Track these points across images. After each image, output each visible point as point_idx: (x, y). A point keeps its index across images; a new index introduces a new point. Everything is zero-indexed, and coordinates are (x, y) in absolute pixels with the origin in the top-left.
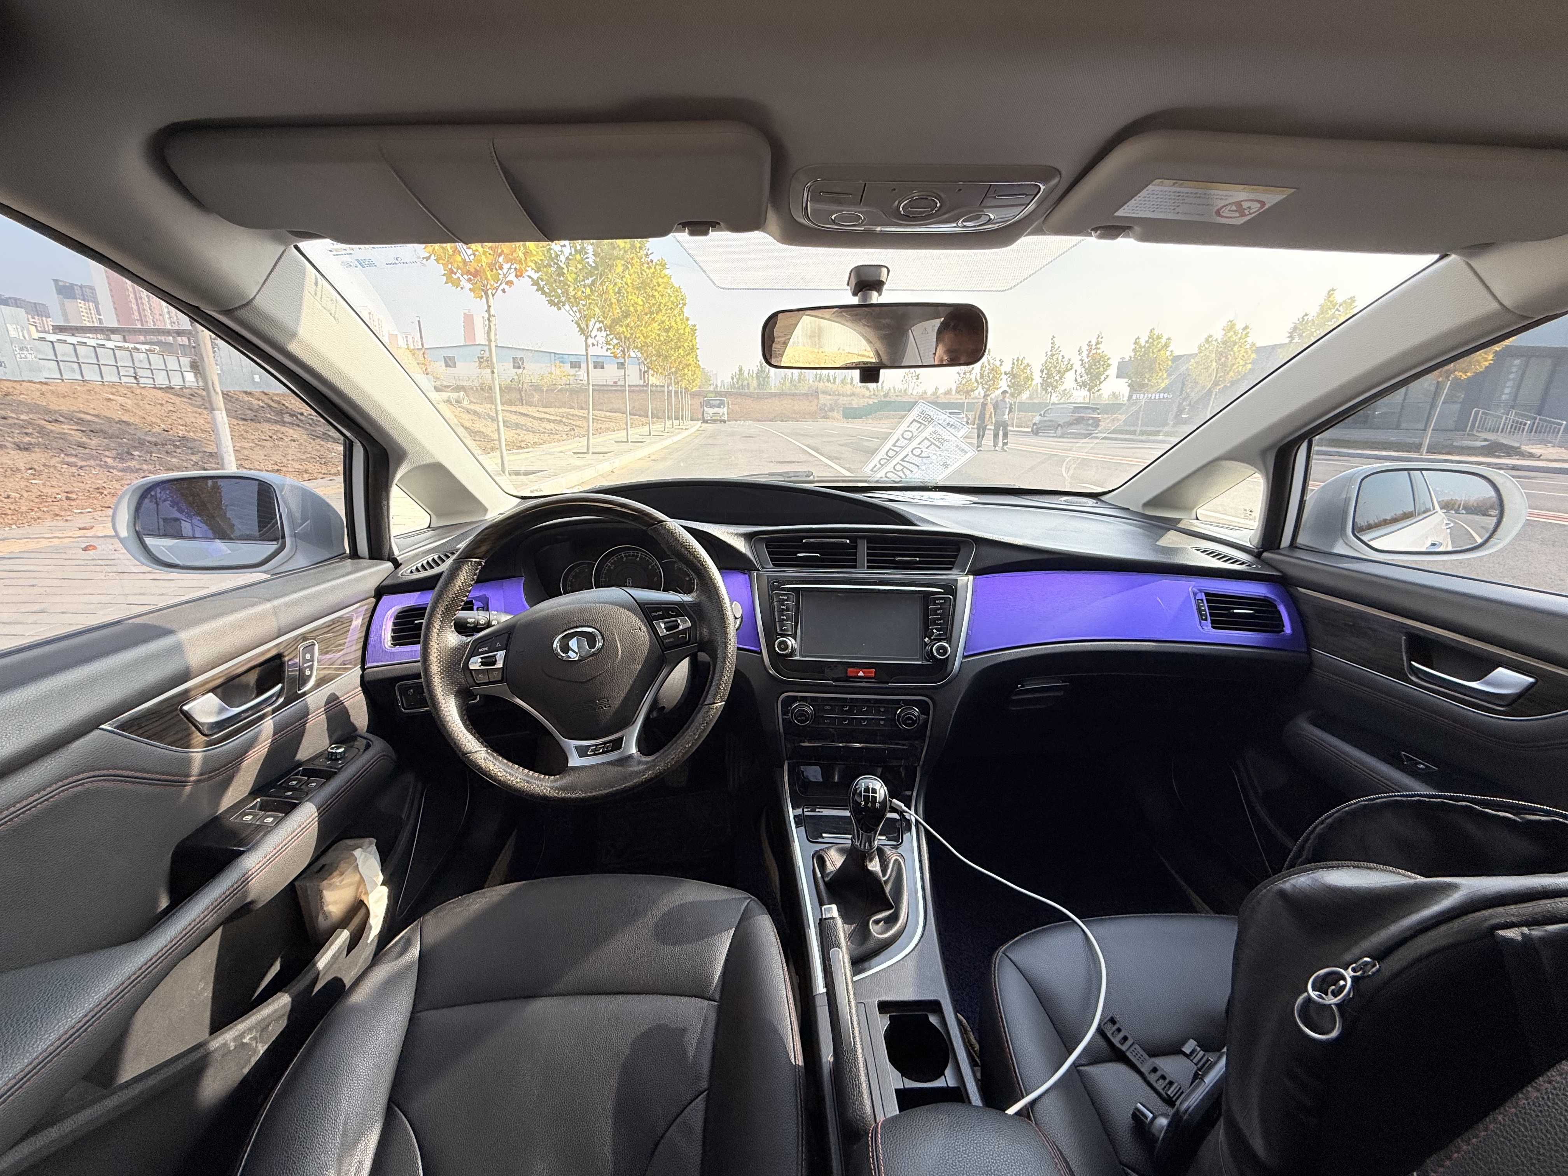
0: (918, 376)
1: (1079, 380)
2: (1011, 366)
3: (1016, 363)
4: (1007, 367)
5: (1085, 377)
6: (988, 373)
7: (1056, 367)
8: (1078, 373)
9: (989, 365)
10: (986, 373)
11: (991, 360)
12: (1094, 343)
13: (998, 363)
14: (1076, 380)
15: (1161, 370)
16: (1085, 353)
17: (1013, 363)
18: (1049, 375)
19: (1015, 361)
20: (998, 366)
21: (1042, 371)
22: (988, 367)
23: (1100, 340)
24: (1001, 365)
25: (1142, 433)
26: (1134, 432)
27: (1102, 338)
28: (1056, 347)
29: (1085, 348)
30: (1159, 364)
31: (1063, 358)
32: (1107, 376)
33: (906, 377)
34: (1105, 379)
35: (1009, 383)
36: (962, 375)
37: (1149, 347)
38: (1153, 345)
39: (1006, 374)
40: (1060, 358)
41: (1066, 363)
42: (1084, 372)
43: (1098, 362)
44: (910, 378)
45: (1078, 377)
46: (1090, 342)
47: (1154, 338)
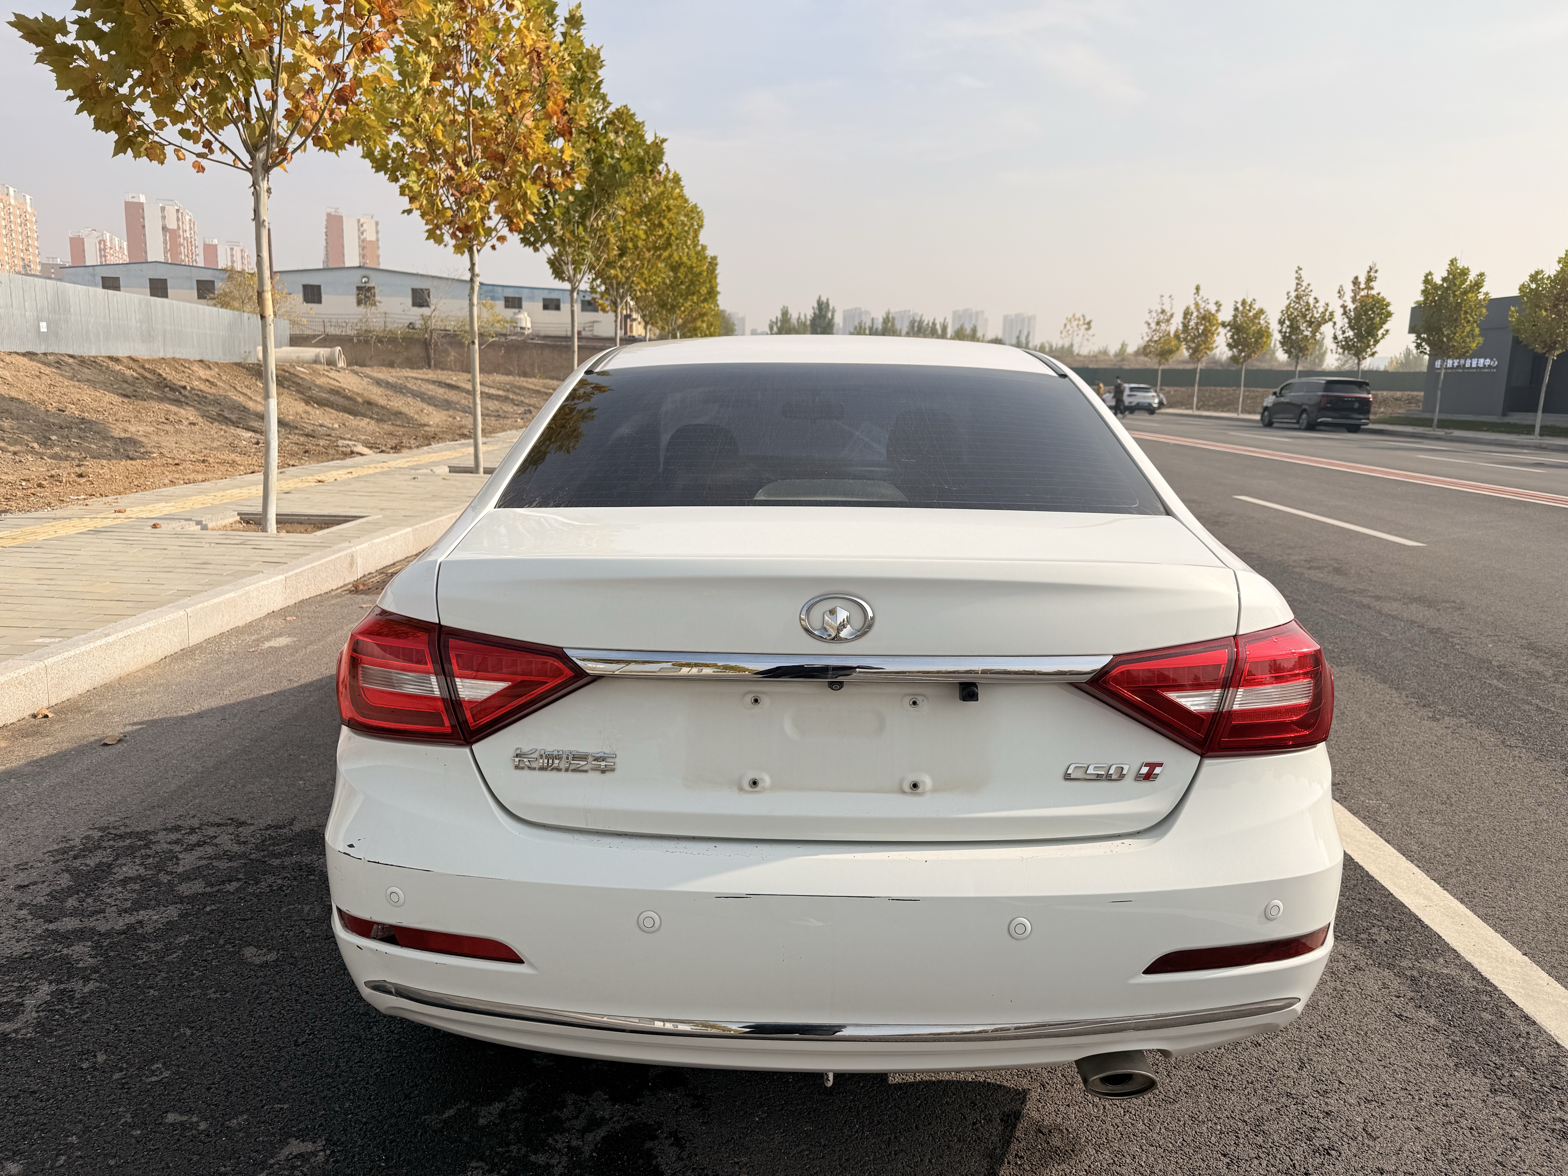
0: (1089, 323)
1: (1340, 337)
2: (1233, 313)
3: (1241, 308)
4: (1226, 315)
5: (1350, 334)
6: (1197, 324)
7: (1304, 316)
8: (1338, 326)
9: (1198, 310)
10: (1192, 323)
11: (1200, 302)
12: (1362, 280)
13: (1213, 308)
14: (1335, 338)
15: (1468, 322)
16: (1349, 295)
17: (1236, 309)
18: (1294, 328)
19: (1239, 305)
20: (1213, 312)
21: (1281, 323)
22: (1195, 314)
23: (1372, 274)
24: (1218, 311)
25: (1443, 424)
26: (1427, 423)
27: (1376, 271)
28: (1304, 284)
29: (1349, 288)
30: (1466, 313)
31: (1317, 302)
32: (1387, 331)
33: (1068, 327)
34: (1383, 335)
35: (1231, 341)
36: (1153, 326)
37: (1448, 288)
38: (1455, 285)
39: (1224, 325)
40: (1311, 301)
41: (1321, 310)
42: (1347, 325)
43: (1371, 309)
44: (1076, 328)
45: (1339, 333)
46: (1356, 278)
47: (1456, 274)
